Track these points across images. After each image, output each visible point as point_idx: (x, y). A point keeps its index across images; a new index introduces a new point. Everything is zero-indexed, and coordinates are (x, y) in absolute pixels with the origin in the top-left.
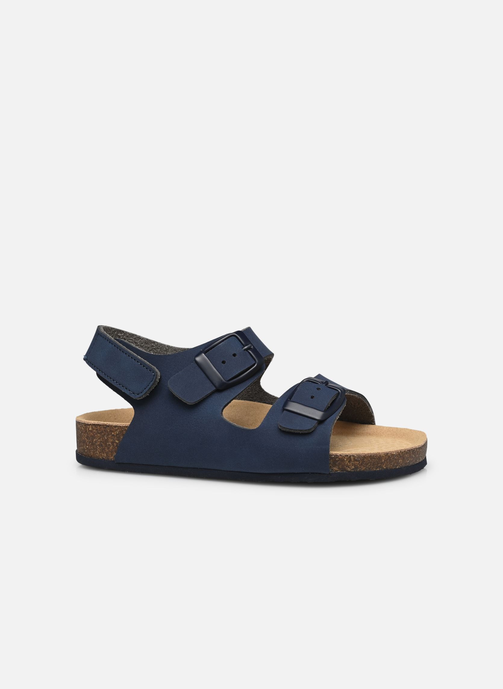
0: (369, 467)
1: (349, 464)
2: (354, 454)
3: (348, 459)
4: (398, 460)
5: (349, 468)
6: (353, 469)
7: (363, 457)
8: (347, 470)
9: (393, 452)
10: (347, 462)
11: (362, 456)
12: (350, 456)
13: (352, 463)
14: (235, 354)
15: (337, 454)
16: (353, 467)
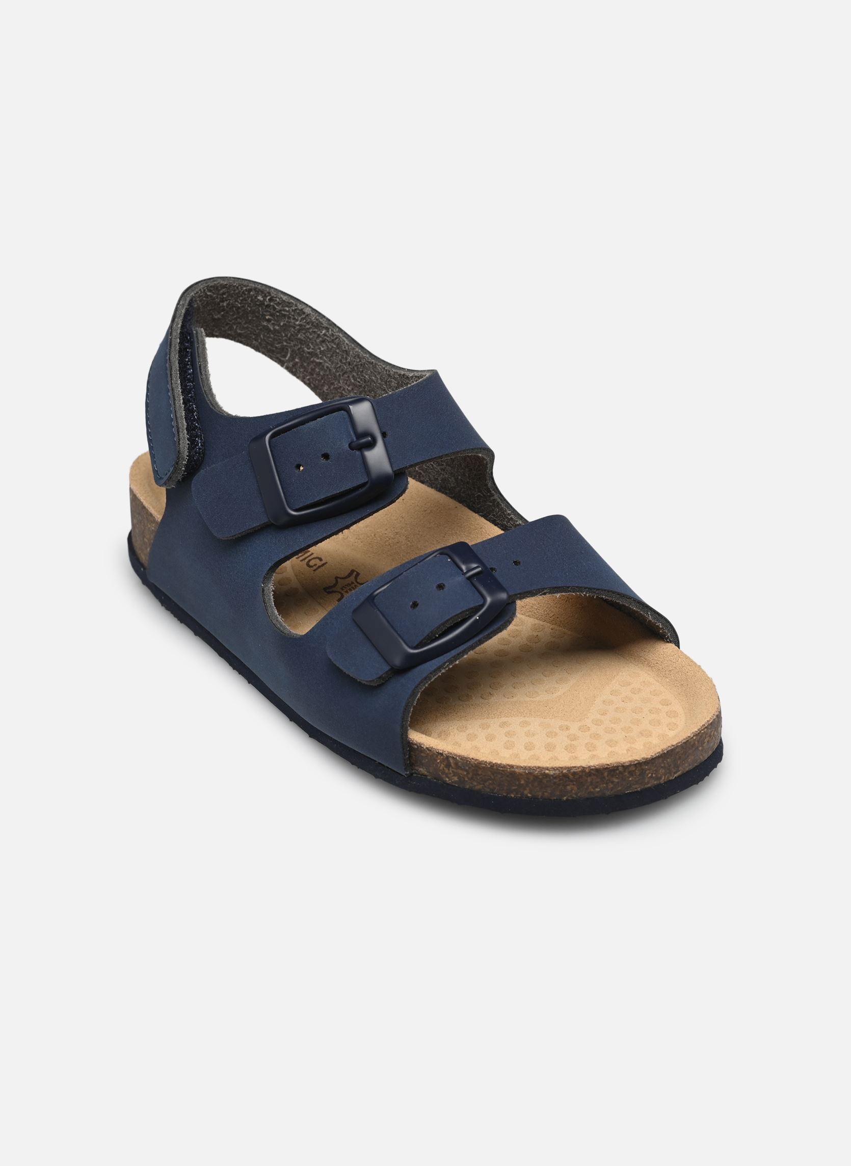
0: (491, 787)
1: (447, 771)
2: (456, 755)
3: (443, 761)
4: (565, 786)
5: (448, 778)
6: (455, 782)
7: (474, 766)
8: (444, 779)
9: (548, 770)
10: (442, 765)
11: (472, 763)
12: (448, 757)
13: (452, 771)
14: (327, 454)
15: (422, 746)
16: (456, 779)
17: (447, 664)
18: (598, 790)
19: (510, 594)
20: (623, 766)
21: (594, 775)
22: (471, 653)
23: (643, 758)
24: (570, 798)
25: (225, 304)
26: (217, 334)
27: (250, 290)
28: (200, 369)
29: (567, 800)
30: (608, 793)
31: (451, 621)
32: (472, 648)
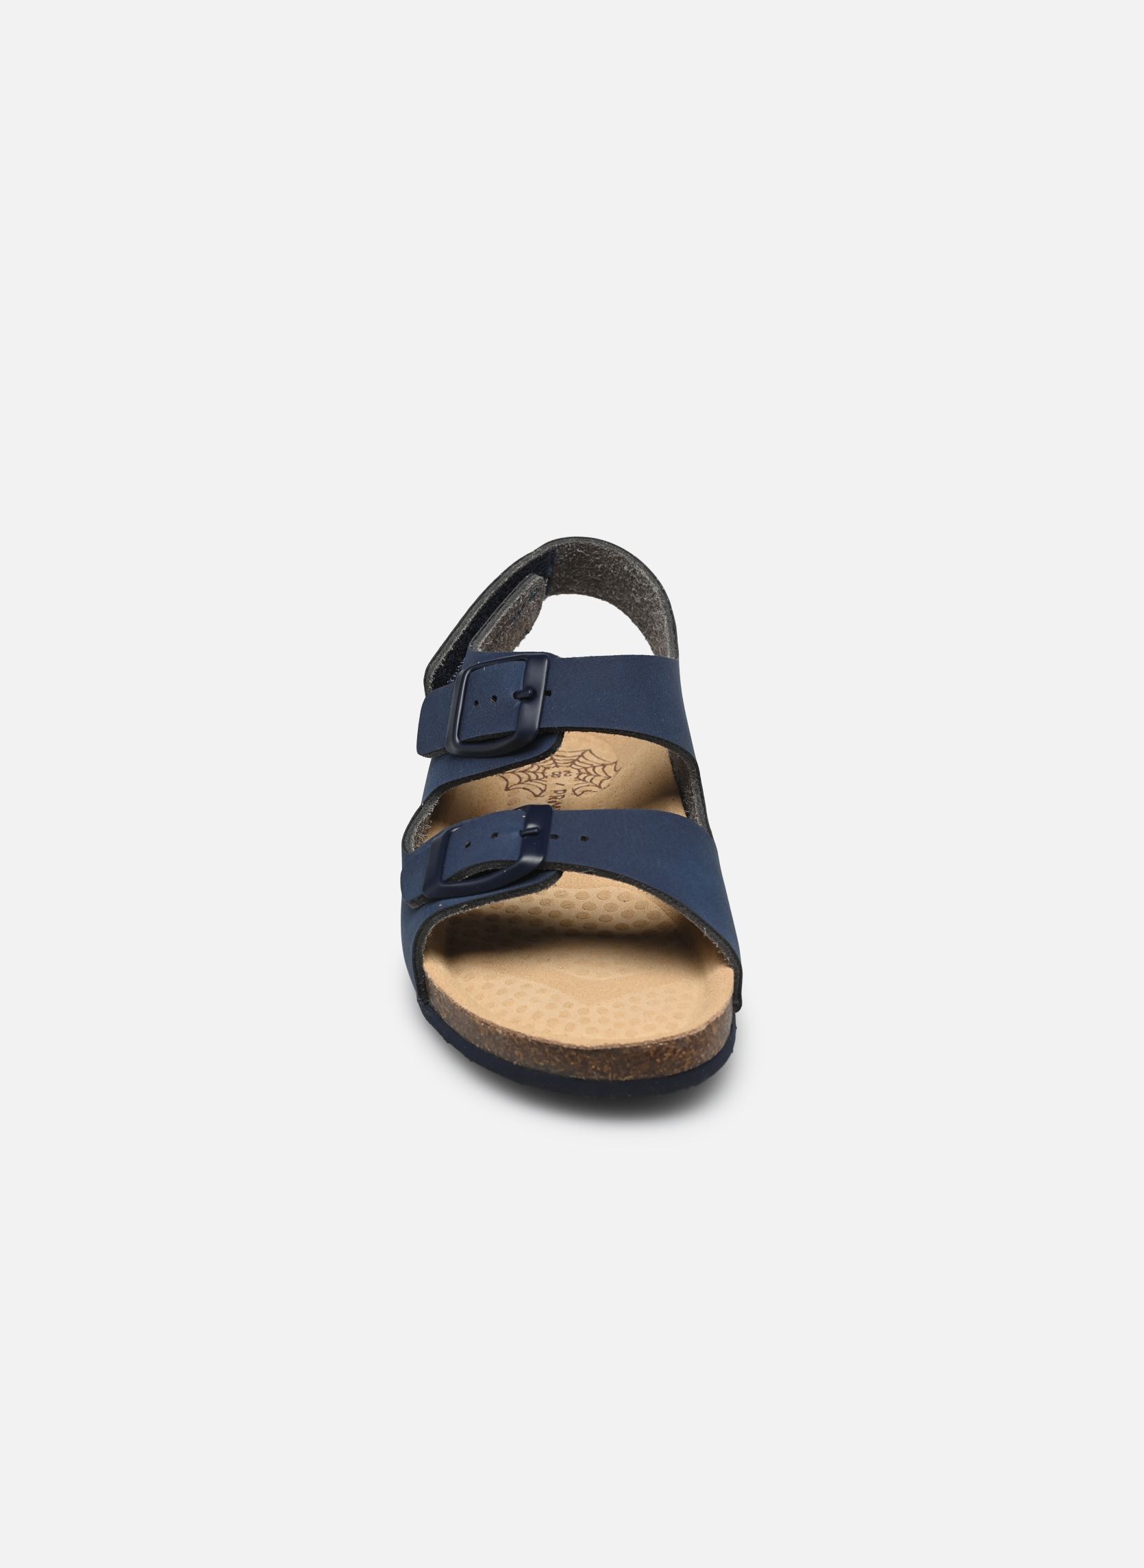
14: (496, 696)
17: (464, 906)
18: (542, 1064)
19: (549, 860)
20: (563, 1048)
21: (536, 1047)
22: (493, 903)
23: (582, 1046)
24: (519, 1064)
25: (599, 566)
26: (601, 596)
27: (619, 558)
28: (500, 607)
29: (517, 1065)
30: (553, 1071)
31: (481, 866)
32: (496, 899)
